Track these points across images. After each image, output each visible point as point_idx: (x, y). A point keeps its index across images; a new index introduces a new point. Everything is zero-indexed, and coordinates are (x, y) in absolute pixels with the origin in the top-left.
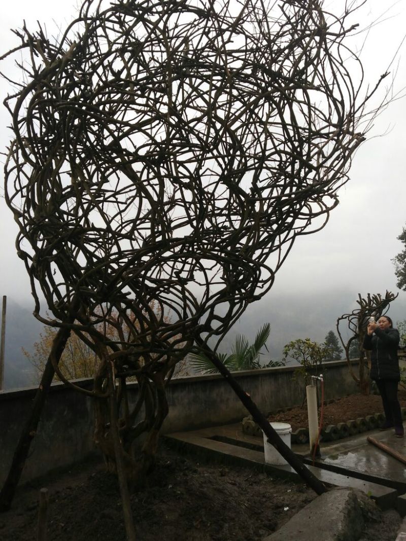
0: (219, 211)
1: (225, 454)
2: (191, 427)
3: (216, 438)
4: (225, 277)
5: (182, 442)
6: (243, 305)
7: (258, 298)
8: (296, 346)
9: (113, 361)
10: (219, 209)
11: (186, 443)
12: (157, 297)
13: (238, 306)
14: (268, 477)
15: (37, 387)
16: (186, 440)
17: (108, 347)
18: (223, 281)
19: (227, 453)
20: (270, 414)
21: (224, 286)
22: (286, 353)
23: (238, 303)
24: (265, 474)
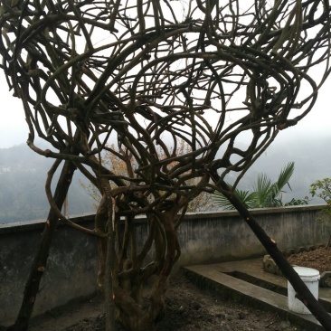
0: (243, 30)
1: (244, 295)
2: (211, 261)
3: (236, 274)
4: (249, 101)
5: (201, 276)
6: (271, 135)
7: (293, 122)
8: (324, 186)
9: (114, 197)
10: (243, 27)
11: (205, 278)
12: (169, 128)
13: (264, 136)
14: (291, 326)
15: (45, 220)
16: (204, 275)
17: (111, 182)
18: (246, 106)
19: (246, 293)
20: (293, 252)
21: (247, 112)
22: (313, 193)
23: (264, 132)
24: (289, 322)
